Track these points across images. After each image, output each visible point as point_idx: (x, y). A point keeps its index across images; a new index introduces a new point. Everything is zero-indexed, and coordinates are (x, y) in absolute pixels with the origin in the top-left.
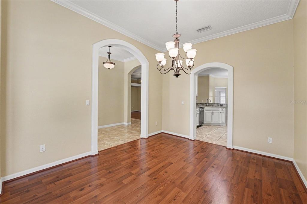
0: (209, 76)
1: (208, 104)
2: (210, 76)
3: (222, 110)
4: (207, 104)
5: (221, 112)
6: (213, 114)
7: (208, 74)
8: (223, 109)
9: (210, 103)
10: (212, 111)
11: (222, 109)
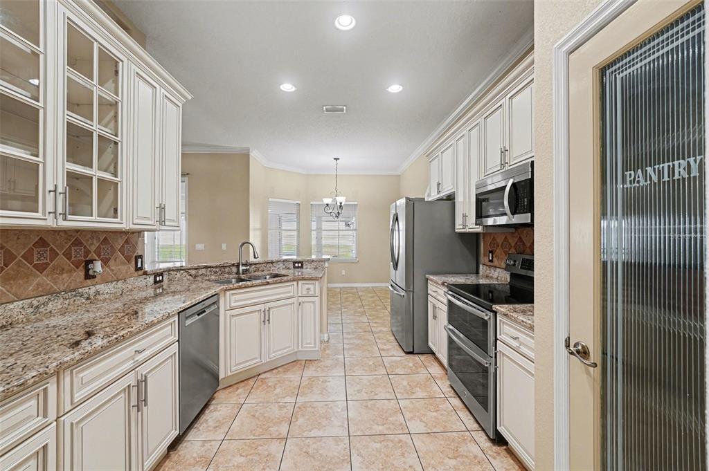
0: (248, 155)
1: (241, 268)
2: (251, 154)
3: (305, 292)
4: (238, 266)
5: (301, 299)
6: (266, 320)
7: (245, 146)
8: (311, 287)
9: (252, 259)
10: (262, 307)
11: (308, 289)
